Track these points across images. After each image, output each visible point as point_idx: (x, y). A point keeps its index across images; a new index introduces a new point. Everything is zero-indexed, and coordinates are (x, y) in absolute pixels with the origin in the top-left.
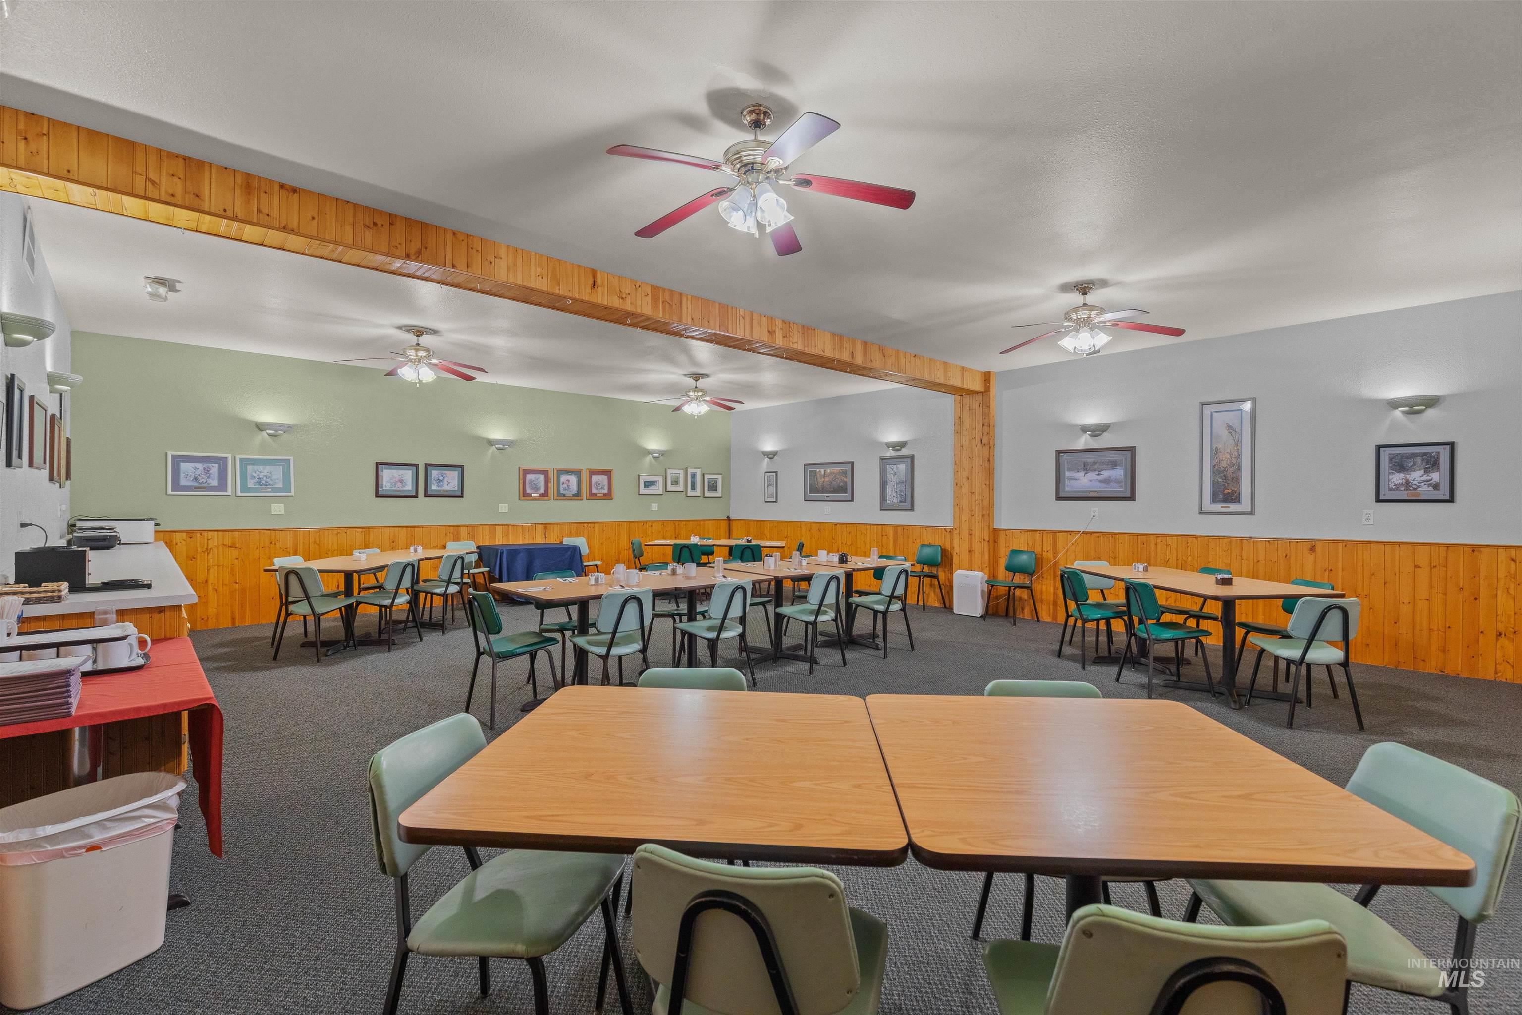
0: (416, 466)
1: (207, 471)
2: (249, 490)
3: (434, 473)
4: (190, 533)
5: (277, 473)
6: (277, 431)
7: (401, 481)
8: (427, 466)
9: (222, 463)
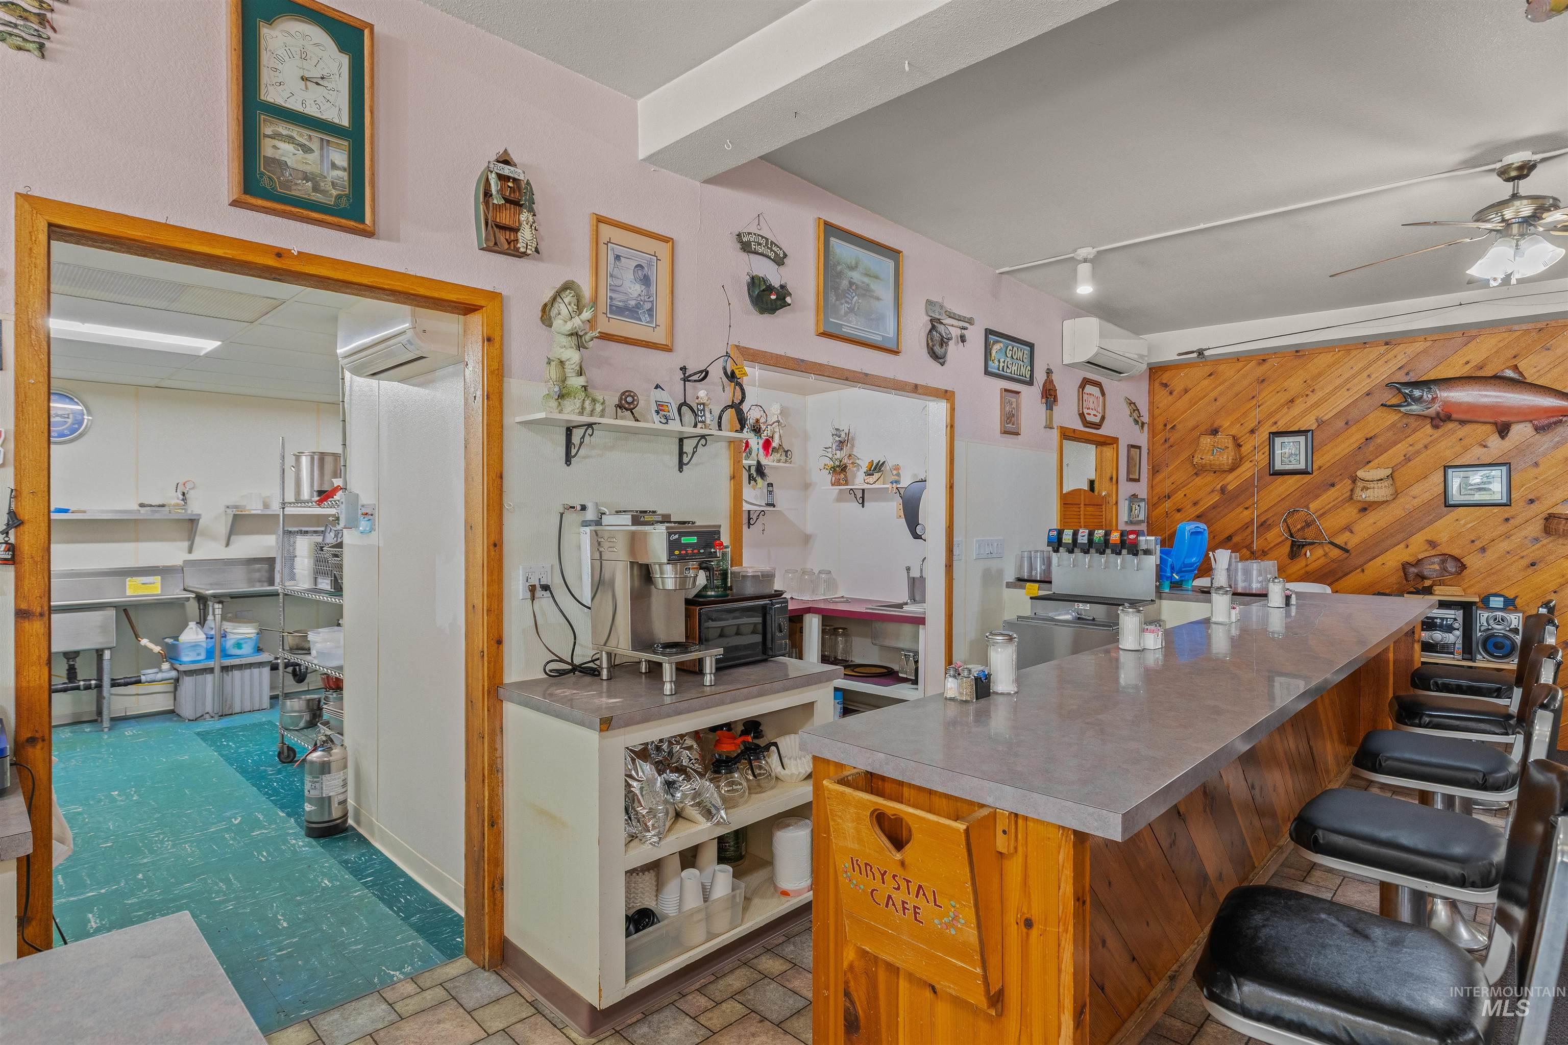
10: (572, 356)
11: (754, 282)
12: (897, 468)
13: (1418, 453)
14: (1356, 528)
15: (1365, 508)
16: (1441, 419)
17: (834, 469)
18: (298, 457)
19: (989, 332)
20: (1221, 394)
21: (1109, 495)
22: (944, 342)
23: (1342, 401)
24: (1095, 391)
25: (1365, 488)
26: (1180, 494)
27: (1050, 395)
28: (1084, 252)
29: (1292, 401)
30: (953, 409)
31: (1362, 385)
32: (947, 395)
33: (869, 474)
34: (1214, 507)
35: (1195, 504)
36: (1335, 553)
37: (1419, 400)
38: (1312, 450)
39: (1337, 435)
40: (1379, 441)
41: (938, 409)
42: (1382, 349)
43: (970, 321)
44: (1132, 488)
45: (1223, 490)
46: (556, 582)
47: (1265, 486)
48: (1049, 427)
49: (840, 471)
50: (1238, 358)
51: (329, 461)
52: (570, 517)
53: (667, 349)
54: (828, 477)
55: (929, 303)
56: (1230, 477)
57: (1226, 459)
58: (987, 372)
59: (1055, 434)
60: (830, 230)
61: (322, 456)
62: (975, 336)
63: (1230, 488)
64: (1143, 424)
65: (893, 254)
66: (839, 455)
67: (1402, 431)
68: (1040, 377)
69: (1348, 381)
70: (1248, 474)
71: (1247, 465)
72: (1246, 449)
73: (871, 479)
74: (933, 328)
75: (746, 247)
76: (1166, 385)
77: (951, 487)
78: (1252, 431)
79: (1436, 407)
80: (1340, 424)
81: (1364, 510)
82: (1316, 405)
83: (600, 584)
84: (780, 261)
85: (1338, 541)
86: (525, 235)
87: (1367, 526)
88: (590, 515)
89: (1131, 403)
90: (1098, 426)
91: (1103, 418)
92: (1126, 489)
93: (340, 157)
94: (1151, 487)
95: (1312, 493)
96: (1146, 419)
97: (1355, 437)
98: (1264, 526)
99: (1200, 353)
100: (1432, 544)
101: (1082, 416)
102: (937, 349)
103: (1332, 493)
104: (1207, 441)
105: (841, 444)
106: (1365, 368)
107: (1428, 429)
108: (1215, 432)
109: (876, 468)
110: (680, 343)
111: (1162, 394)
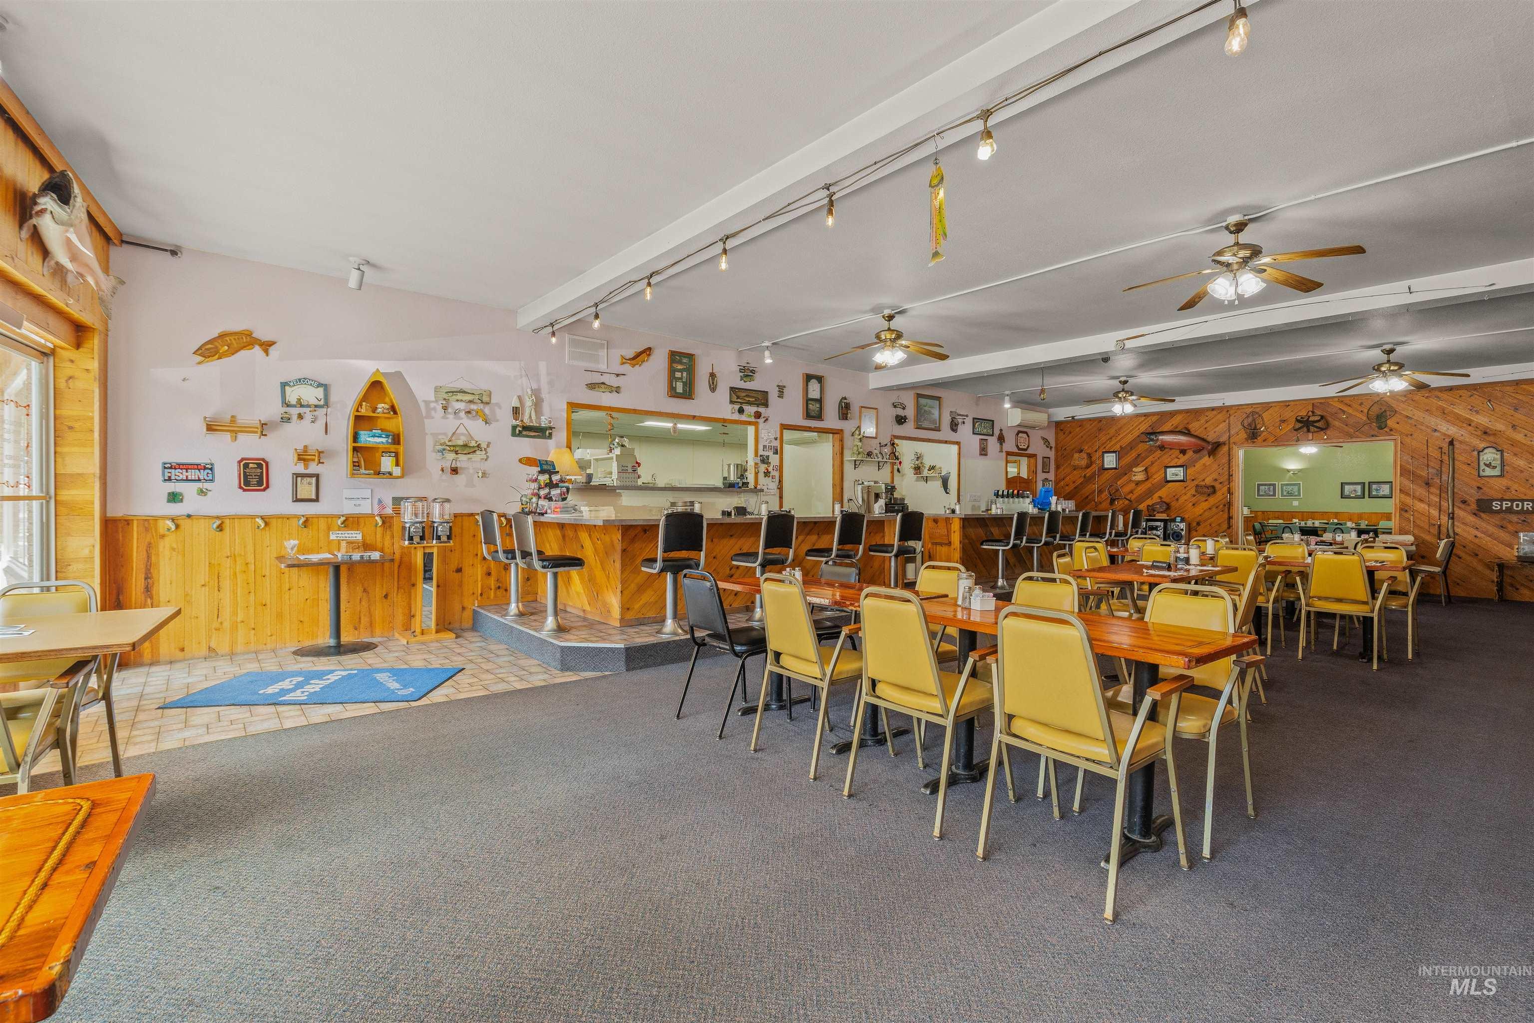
0: (1364, 483)
1: (1269, 488)
2: (1285, 496)
3: (1374, 486)
4: (1263, 512)
5: (1296, 488)
6: (1296, 473)
7: (1355, 491)
8: (1369, 483)
9: (1274, 485)
10: (860, 444)
11: (897, 416)
12: (940, 468)
13: (1156, 461)
14: (1134, 492)
15: (1138, 483)
16: (1162, 447)
17: (915, 468)
18: (729, 465)
19: (974, 419)
20: (1084, 434)
21: (1033, 478)
22: (957, 425)
23: (1130, 438)
24: (1025, 435)
25: (1135, 475)
26: (1068, 478)
27: (1001, 439)
28: (1007, 392)
29: (1111, 438)
30: (960, 448)
31: (1136, 433)
32: (958, 443)
33: (929, 470)
34: (1081, 484)
35: (1074, 482)
36: (1127, 502)
37: (1152, 440)
38: (1119, 459)
39: (1126, 454)
40: (1142, 455)
41: (955, 448)
42: (1143, 418)
43: (967, 416)
44: (1045, 476)
45: (1085, 476)
46: (853, 498)
47: (1101, 474)
48: (1001, 451)
49: (917, 469)
50: (1090, 420)
51: (739, 466)
52: (856, 483)
53: (876, 438)
54: (912, 471)
55: (951, 412)
56: (1088, 470)
57: (1084, 463)
58: (974, 433)
59: (1004, 454)
60: (919, 396)
61: (737, 465)
62: (969, 421)
63: (1088, 475)
64: (1051, 448)
65: (938, 398)
66: (917, 462)
67: (1150, 451)
68: (997, 432)
69: (1131, 431)
70: (1094, 470)
71: (1094, 465)
72: (1093, 459)
73: (930, 472)
74: (952, 421)
75: (895, 407)
76: (1062, 430)
77: (959, 475)
78: (1096, 451)
79: (1158, 443)
80: (1129, 448)
81: (1137, 484)
82: (1119, 441)
83: (863, 500)
84: (904, 409)
85: (1128, 497)
86: (849, 416)
87: (1140, 490)
88: (860, 482)
89: (1043, 439)
90: (1026, 450)
91: (1028, 446)
92: (1041, 476)
93: (818, 405)
94: (1056, 475)
95: (1119, 477)
96: (1053, 444)
97: (1134, 454)
98: (1100, 492)
99: (1073, 417)
100: (1161, 498)
101: (1017, 446)
102: (954, 428)
103: (1126, 478)
104: (1076, 455)
105: (918, 458)
106: (1137, 426)
107: (1159, 451)
108: (1081, 451)
109: (932, 468)
110: (879, 436)
111: (1061, 433)
